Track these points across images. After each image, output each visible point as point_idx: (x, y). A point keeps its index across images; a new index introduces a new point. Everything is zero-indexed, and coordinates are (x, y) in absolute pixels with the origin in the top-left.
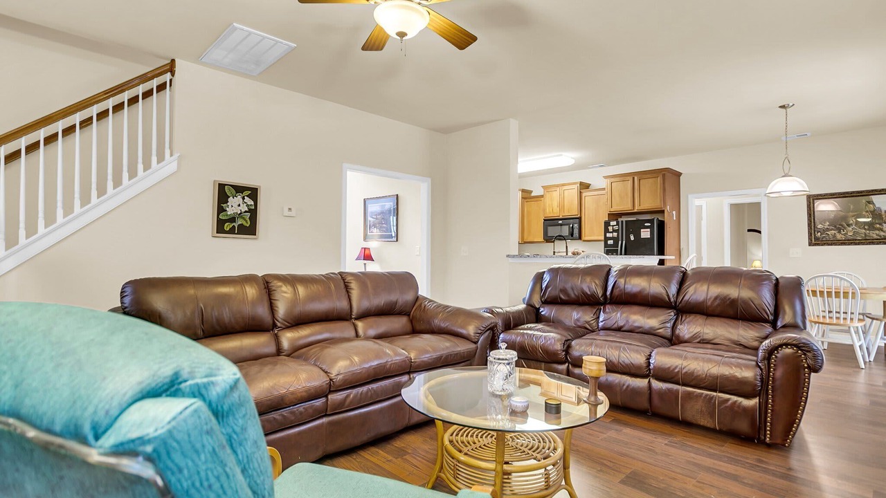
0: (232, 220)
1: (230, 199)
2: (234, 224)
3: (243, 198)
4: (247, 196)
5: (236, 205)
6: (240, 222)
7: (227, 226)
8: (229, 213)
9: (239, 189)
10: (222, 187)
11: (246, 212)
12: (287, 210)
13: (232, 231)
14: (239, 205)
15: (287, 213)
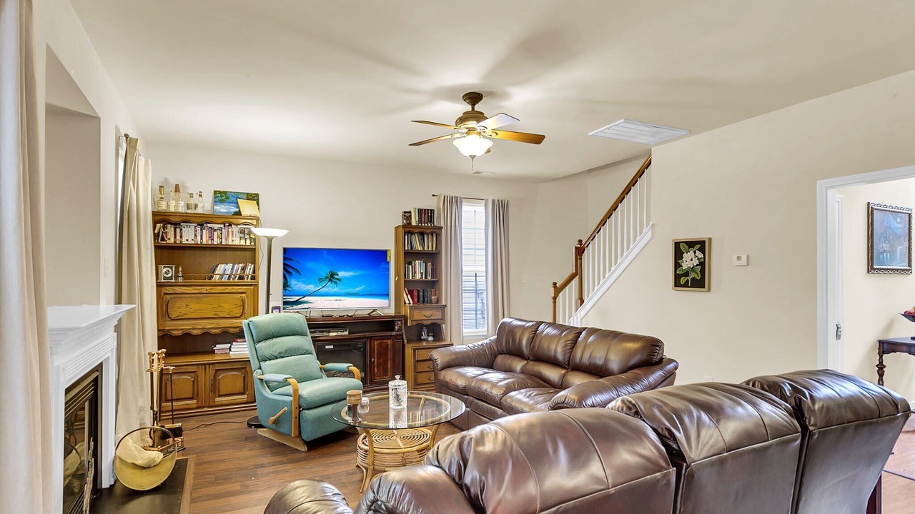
0: (686, 274)
1: (685, 255)
2: (688, 278)
3: (695, 253)
4: (698, 250)
5: (690, 260)
6: (693, 275)
7: (683, 281)
8: (684, 268)
9: (691, 244)
10: (677, 245)
11: (697, 265)
12: (736, 258)
13: (686, 285)
14: (692, 260)
15: (736, 262)
